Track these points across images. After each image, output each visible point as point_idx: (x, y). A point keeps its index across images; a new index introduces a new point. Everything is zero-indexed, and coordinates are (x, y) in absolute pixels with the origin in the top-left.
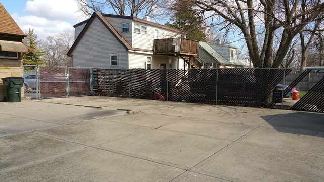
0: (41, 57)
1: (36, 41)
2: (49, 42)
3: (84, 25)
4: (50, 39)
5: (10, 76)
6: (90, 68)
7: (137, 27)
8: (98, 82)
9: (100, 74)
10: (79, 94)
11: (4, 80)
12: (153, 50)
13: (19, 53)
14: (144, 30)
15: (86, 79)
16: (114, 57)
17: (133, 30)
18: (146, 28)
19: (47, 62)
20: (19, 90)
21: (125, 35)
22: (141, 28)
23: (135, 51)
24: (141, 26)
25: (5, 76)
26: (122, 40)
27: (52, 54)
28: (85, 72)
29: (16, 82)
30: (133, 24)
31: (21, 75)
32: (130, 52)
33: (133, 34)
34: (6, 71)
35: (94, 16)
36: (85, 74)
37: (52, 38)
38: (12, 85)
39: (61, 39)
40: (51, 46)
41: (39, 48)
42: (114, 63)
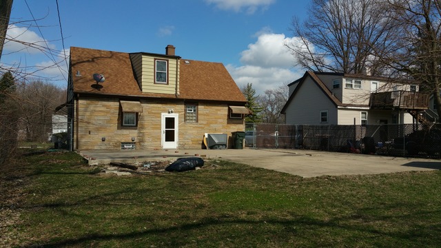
0: (258, 114)
1: (254, 96)
2: (267, 96)
3: (297, 84)
4: (269, 93)
5: (236, 131)
6: (296, 125)
7: (349, 83)
8: (303, 137)
9: (304, 130)
10: (285, 148)
11: (233, 133)
12: (369, 105)
13: (243, 114)
14: (359, 85)
15: (291, 135)
16: (324, 114)
17: (344, 86)
18: (360, 83)
19: (265, 119)
20: (242, 141)
21: (336, 91)
22: (353, 84)
23: (345, 108)
24: (354, 81)
25: (233, 131)
26: (332, 96)
27: (270, 110)
28: (291, 129)
29: (240, 135)
30: (344, 80)
31: (244, 130)
32: (339, 109)
33: (344, 90)
34: (234, 127)
35: (307, 74)
36: (292, 130)
37: (271, 92)
38: (238, 137)
39: (281, 93)
40: (269, 101)
41: (257, 104)
42: (324, 120)
